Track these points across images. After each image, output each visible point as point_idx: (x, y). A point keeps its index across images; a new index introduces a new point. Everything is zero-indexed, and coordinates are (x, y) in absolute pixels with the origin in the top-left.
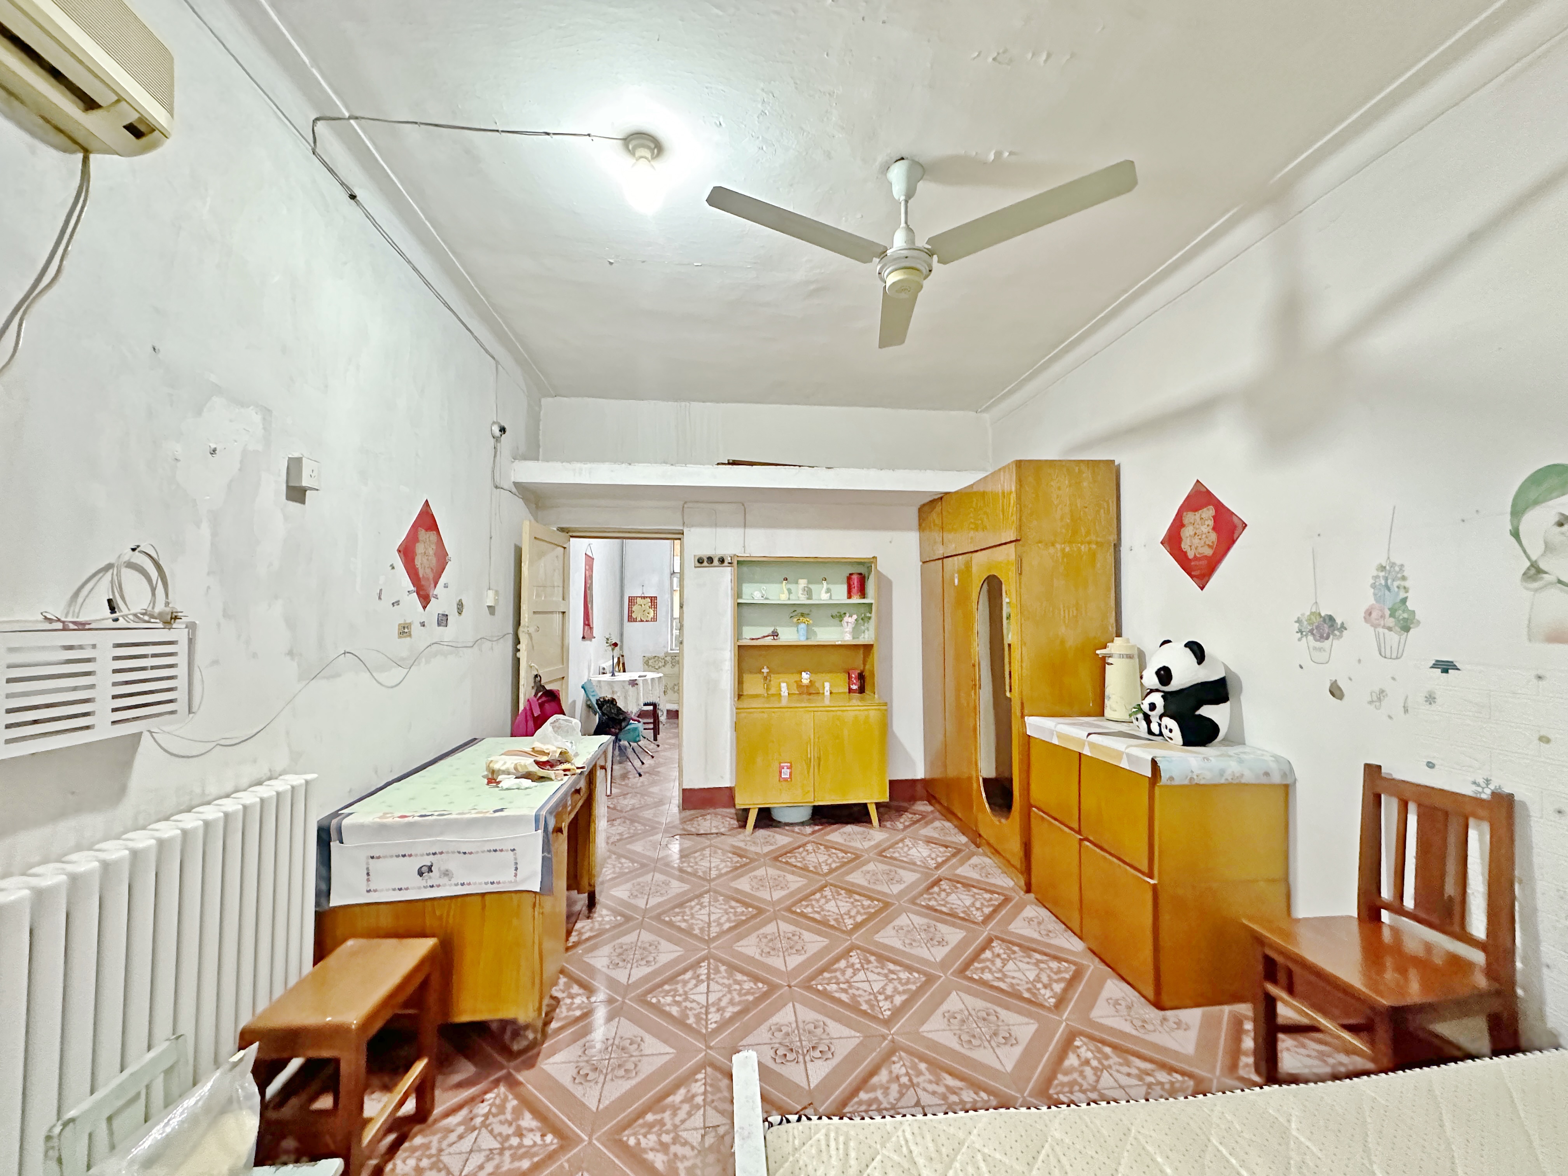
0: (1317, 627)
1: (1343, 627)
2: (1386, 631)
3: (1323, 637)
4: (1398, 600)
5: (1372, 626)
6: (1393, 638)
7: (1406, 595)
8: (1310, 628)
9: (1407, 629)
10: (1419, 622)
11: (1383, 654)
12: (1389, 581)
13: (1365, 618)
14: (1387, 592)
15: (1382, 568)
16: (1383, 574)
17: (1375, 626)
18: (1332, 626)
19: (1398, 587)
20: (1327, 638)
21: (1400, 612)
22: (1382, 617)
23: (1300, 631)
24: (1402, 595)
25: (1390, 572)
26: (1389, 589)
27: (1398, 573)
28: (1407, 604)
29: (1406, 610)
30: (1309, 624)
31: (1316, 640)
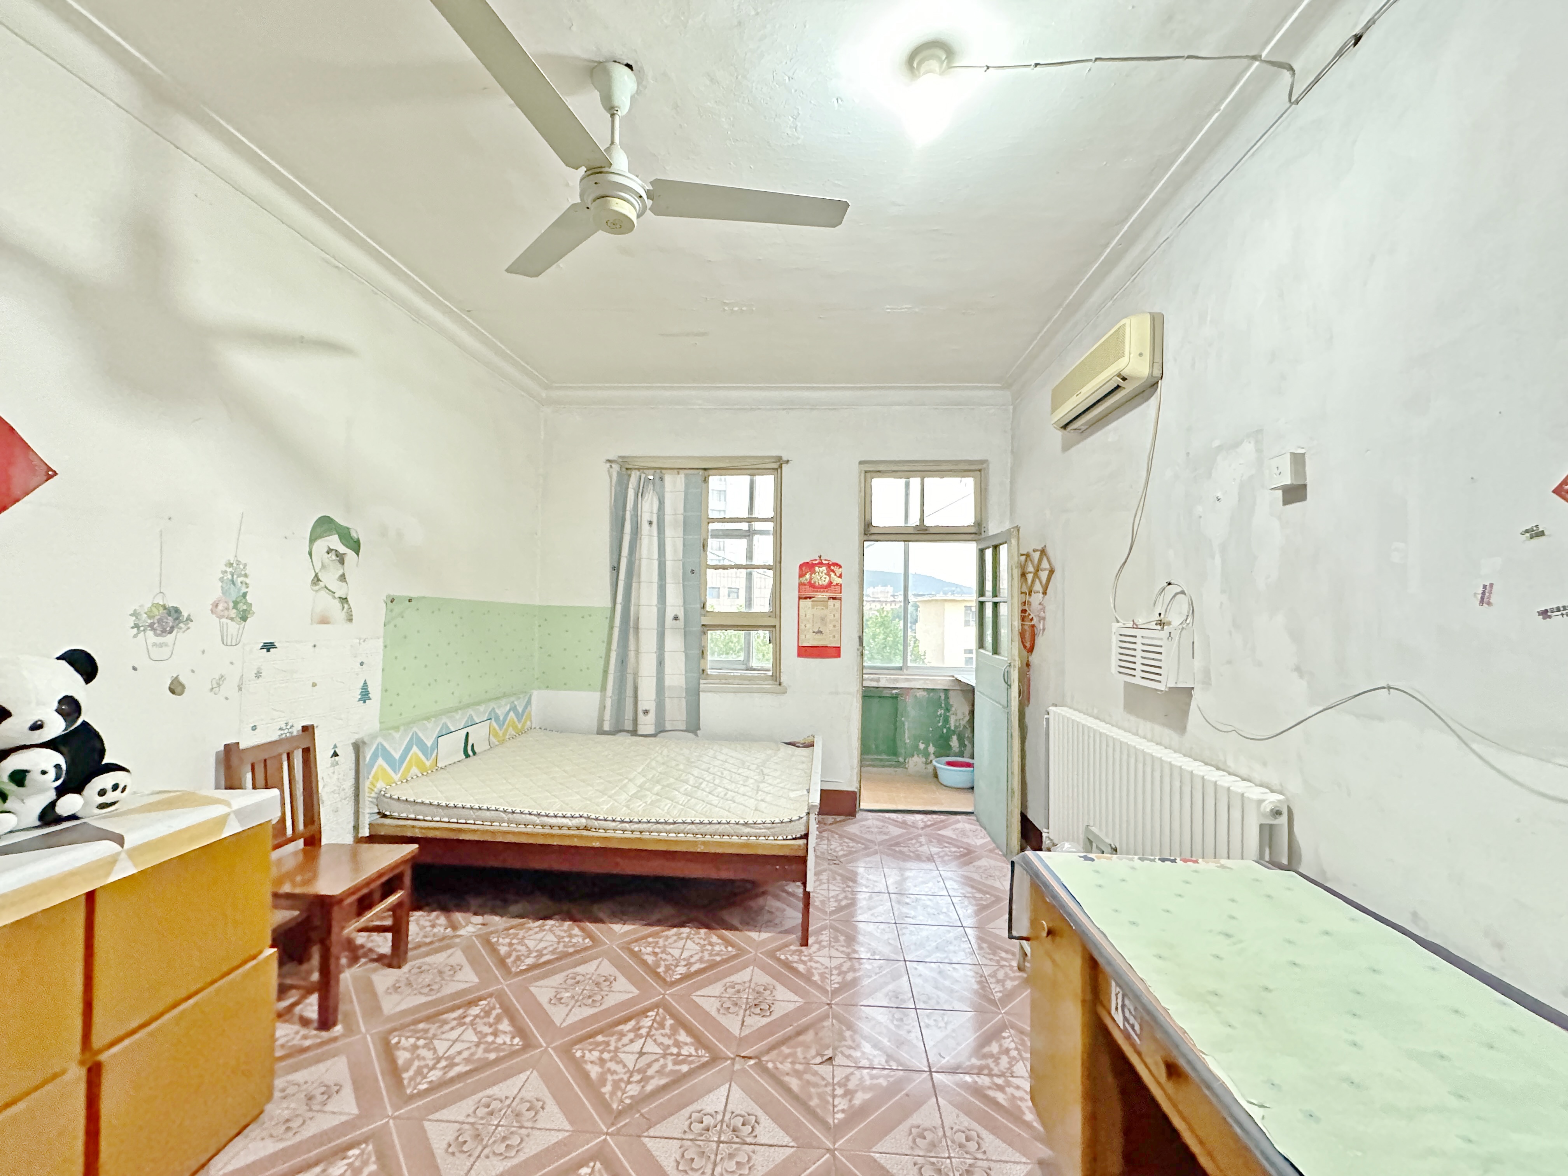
0: (160, 621)
1: (189, 619)
2: (229, 621)
3: (165, 632)
4: (241, 594)
5: (218, 617)
6: (233, 627)
7: (247, 590)
8: (149, 621)
9: (244, 619)
10: (254, 613)
11: (225, 643)
12: (235, 576)
13: (212, 610)
14: (232, 586)
15: (231, 565)
16: (231, 569)
17: (220, 617)
18: (177, 619)
19: (241, 583)
20: (171, 632)
21: (241, 604)
22: (226, 609)
23: (136, 626)
24: (244, 590)
25: (236, 569)
26: (234, 584)
27: (242, 570)
28: (247, 598)
29: (246, 603)
30: (150, 617)
31: (156, 635)
